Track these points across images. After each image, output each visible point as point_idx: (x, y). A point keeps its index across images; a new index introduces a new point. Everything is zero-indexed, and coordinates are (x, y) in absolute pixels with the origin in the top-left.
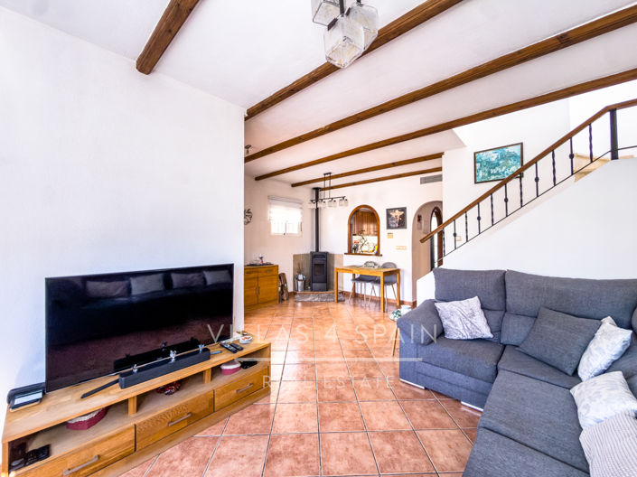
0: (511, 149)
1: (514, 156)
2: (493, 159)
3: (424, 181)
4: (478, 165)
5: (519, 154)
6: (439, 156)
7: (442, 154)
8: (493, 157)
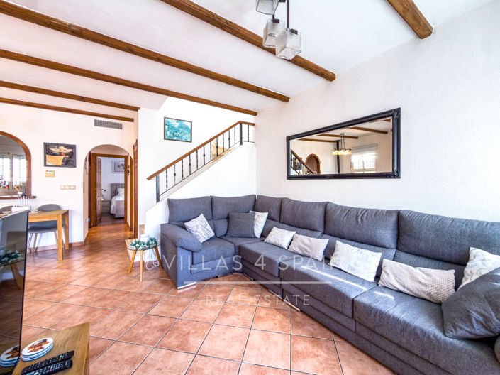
0: (186, 123)
1: (187, 128)
2: (176, 126)
3: (97, 123)
4: (166, 127)
5: (190, 127)
6: (136, 109)
7: (139, 108)
8: (176, 125)
